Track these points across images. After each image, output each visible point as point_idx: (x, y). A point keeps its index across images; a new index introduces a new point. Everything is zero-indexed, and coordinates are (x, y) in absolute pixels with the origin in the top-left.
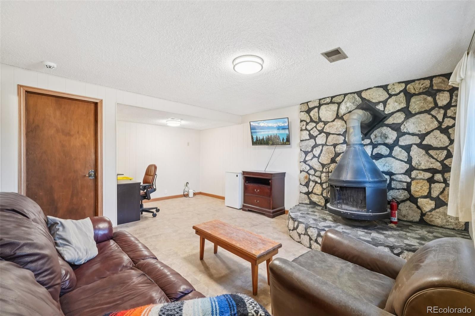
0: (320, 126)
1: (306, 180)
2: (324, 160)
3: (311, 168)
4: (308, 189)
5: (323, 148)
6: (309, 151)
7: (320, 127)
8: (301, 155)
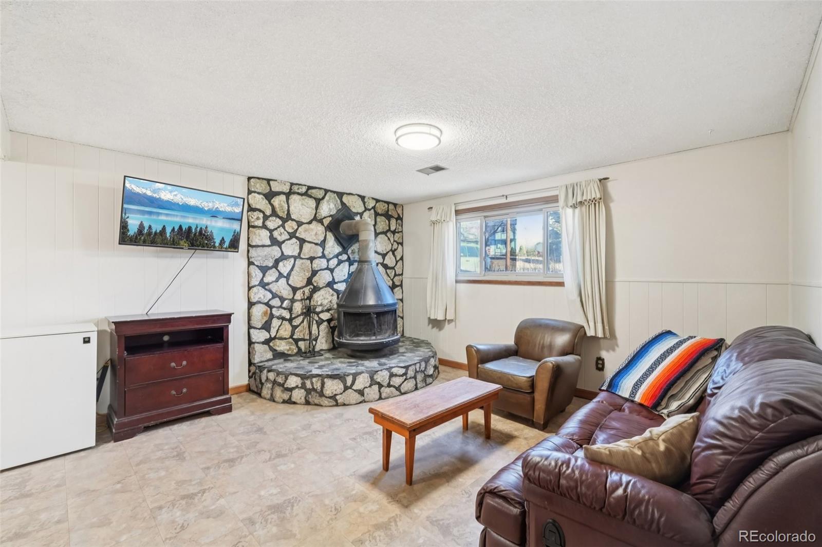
0: (290, 226)
1: (265, 317)
2: (297, 281)
3: (274, 296)
4: (269, 333)
5: (296, 262)
6: (270, 266)
7: (291, 228)
8: (255, 273)
